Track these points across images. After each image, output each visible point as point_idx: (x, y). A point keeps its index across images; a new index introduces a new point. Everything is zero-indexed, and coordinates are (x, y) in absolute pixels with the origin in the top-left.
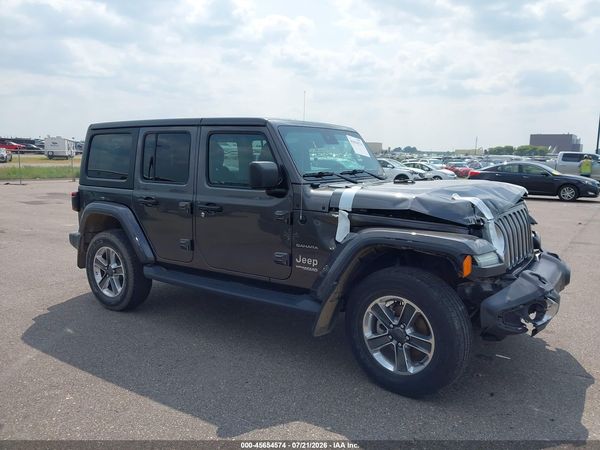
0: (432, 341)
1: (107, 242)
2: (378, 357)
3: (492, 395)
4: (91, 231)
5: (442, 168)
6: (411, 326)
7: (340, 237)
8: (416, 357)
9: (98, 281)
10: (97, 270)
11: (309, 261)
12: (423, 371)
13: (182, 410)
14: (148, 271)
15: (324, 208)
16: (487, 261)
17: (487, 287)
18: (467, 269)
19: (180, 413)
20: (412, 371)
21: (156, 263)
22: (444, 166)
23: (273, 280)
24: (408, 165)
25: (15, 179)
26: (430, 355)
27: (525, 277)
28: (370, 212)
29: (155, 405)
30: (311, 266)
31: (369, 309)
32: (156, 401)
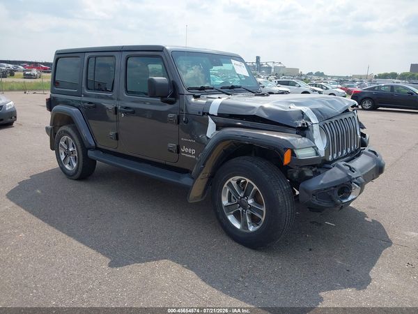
0: (264, 209)
1: (66, 133)
2: (231, 218)
3: (310, 250)
4: (58, 125)
5: (337, 88)
6: (252, 198)
7: (209, 134)
8: (255, 220)
9: (62, 159)
10: (62, 151)
11: (190, 150)
12: (258, 230)
13: (92, 247)
14: (91, 154)
15: (199, 113)
16: (304, 154)
17: (309, 173)
18: (287, 159)
19: (90, 249)
20: (251, 230)
21: (96, 148)
22: (340, 86)
23: (167, 163)
24: (312, 85)
25: (40, 90)
26: (263, 219)
27: (339, 167)
28: (231, 116)
29: (75, 242)
30: (191, 154)
31: (225, 185)
32: (77, 240)
